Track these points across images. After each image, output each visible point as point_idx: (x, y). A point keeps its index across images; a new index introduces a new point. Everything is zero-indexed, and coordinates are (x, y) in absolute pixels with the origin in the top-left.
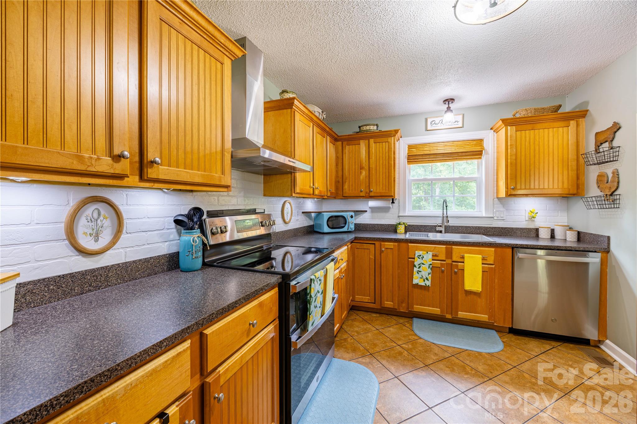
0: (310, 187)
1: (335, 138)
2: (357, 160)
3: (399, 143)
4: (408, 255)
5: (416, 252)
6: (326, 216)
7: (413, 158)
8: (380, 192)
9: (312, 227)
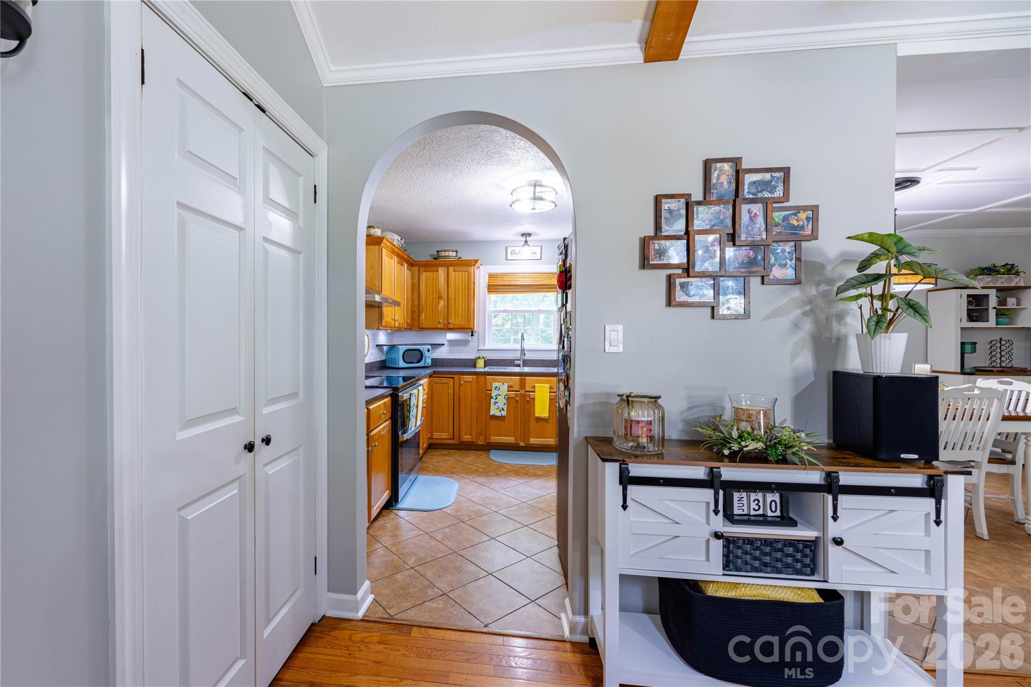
0: (392, 319)
1: (412, 264)
2: (434, 289)
3: (479, 271)
4: (486, 388)
5: (493, 384)
6: (402, 349)
7: (492, 288)
8: (460, 324)
9: (384, 362)
